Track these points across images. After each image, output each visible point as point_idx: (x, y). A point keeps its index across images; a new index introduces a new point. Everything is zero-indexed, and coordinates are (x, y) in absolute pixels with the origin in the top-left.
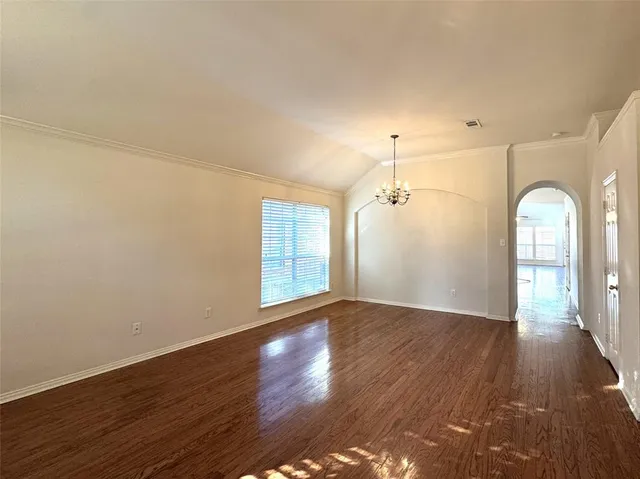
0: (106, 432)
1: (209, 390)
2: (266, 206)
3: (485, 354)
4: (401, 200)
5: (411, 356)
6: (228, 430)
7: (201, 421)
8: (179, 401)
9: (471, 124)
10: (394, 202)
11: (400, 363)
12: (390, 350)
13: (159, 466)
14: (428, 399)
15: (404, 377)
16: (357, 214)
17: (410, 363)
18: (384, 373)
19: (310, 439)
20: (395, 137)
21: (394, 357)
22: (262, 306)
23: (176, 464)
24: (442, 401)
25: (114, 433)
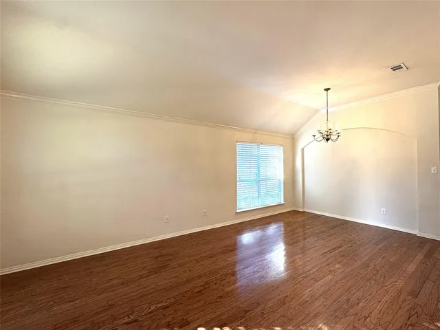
0: (141, 277)
1: (197, 262)
2: (239, 146)
3: (411, 268)
4: (333, 137)
5: (339, 260)
6: (200, 291)
7: (188, 281)
8: (181, 265)
9: (395, 69)
10: (328, 140)
11: (328, 265)
12: (322, 252)
13: (159, 305)
14: (348, 300)
15: (330, 277)
16: (303, 149)
17: (337, 266)
18: (314, 270)
19: (248, 311)
20: (327, 90)
21: (325, 259)
22: (238, 211)
23: (167, 307)
24: (361, 305)
25: (145, 279)
